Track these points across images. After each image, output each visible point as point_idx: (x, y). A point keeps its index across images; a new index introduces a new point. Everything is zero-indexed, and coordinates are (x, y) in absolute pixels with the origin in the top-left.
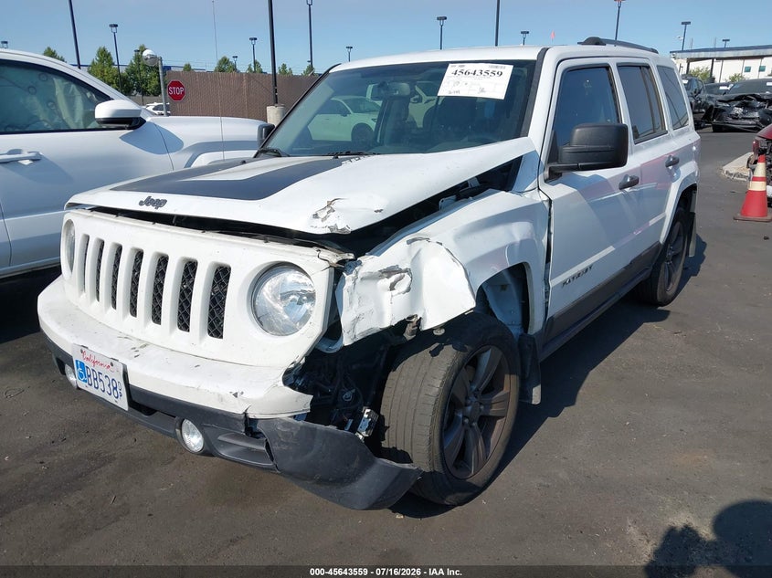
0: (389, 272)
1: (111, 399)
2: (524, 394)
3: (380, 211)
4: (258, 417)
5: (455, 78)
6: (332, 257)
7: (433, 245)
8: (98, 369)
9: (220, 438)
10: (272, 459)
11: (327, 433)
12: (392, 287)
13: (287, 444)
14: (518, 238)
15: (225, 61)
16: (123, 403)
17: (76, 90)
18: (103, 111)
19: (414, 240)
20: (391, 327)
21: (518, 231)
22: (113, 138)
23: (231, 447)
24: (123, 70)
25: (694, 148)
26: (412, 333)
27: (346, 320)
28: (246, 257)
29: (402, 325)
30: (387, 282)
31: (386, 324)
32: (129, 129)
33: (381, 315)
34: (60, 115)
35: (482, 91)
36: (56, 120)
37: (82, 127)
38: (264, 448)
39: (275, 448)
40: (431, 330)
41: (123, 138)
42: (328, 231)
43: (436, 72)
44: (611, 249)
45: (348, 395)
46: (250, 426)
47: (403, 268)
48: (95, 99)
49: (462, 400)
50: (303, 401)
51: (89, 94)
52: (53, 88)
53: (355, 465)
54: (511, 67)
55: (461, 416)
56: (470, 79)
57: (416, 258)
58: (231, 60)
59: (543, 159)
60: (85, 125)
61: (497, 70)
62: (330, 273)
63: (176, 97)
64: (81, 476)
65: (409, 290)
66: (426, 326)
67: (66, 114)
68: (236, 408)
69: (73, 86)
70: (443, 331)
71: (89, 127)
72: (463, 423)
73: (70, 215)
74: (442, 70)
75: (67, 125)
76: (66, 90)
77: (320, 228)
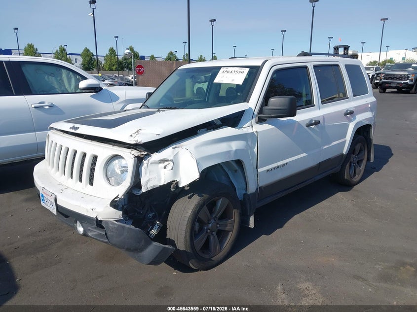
0: (163, 161)
1: (51, 210)
2: (244, 222)
3: (158, 135)
4: (102, 220)
5: (223, 74)
6: (136, 153)
7: (184, 150)
8: (48, 197)
9: (89, 228)
10: (107, 238)
11: (129, 228)
12: (165, 167)
13: (112, 232)
14: (234, 149)
15: (171, 53)
16: (55, 212)
17: (72, 75)
18: (83, 84)
19: (175, 148)
20: (164, 185)
21: (235, 145)
22: (87, 96)
23: (94, 232)
24: (120, 58)
25: (369, 106)
26: (174, 188)
27: (143, 180)
28: (104, 152)
29: (170, 184)
30: (162, 165)
31: (162, 184)
32: (94, 92)
33: (160, 179)
34: (64, 86)
35: (233, 80)
36: (63, 88)
37: (74, 92)
38: (104, 234)
39: (109, 233)
40: (183, 187)
41: (91, 96)
42: (134, 143)
43: (215, 71)
44: (305, 155)
45: (151, 215)
46: (99, 224)
47: (169, 159)
48: (81, 79)
49: (206, 221)
50: (118, 214)
51: (78, 77)
52: (61, 75)
53: (142, 243)
54: (248, 69)
55: (206, 228)
56: (229, 75)
57: (176, 155)
58: (174, 53)
59: (256, 113)
60: (75, 91)
61: (242, 71)
62: (135, 160)
63: (140, 73)
64: (46, 246)
65: (172, 169)
66: (181, 185)
67: (67, 86)
68: (93, 215)
69: (71, 73)
70: (188, 188)
71: (77, 92)
72: (207, 232)
73: (50, 133)
74: (218, 70)
75: (67, 91)
76: (68, 75)
77: (132, 141)
